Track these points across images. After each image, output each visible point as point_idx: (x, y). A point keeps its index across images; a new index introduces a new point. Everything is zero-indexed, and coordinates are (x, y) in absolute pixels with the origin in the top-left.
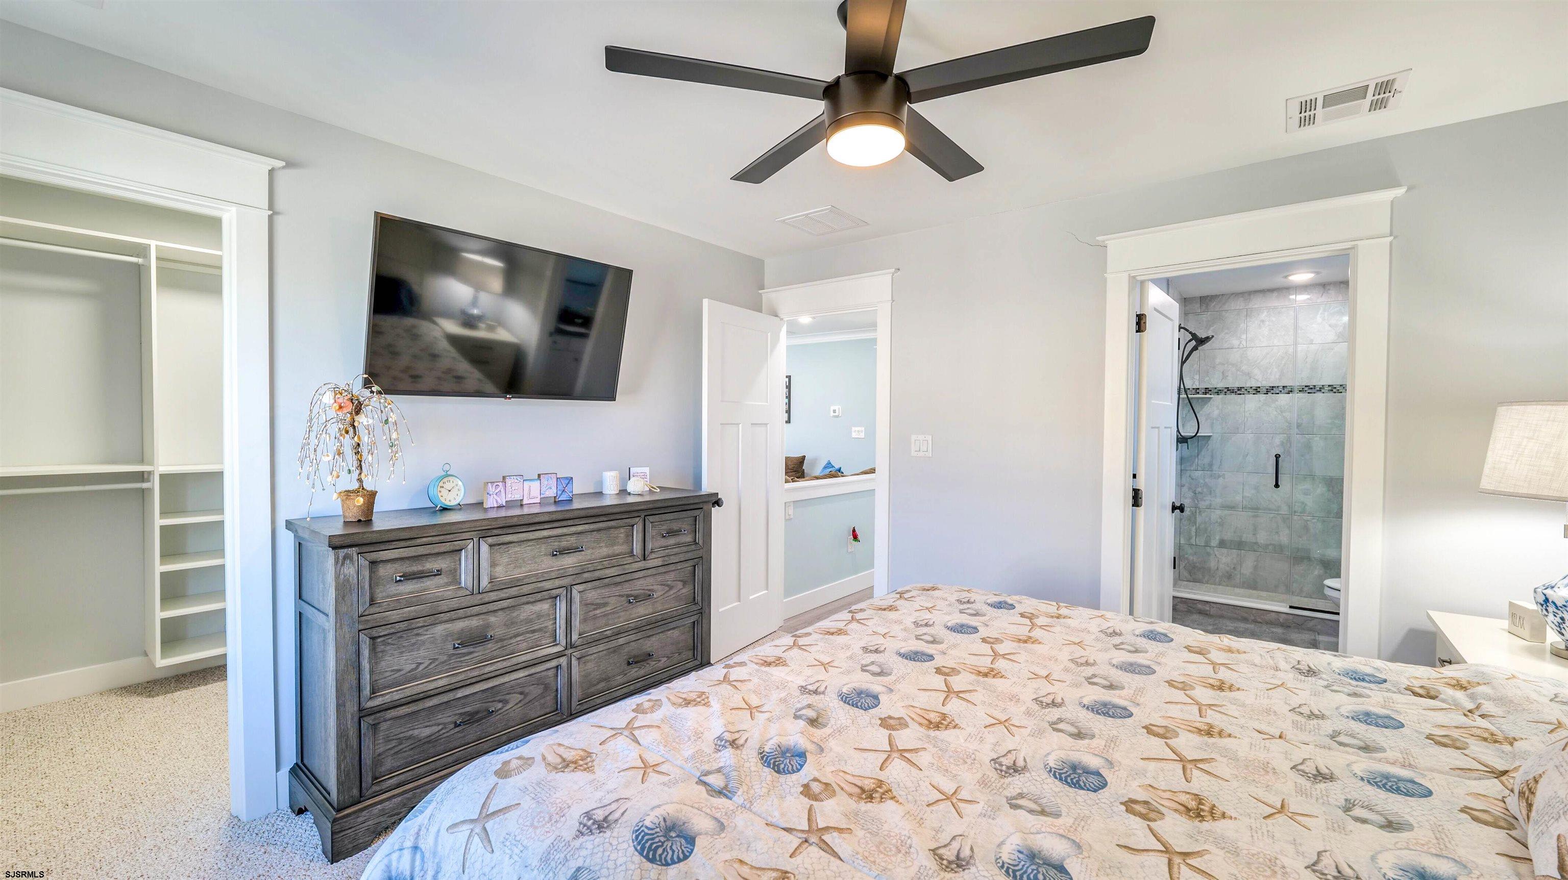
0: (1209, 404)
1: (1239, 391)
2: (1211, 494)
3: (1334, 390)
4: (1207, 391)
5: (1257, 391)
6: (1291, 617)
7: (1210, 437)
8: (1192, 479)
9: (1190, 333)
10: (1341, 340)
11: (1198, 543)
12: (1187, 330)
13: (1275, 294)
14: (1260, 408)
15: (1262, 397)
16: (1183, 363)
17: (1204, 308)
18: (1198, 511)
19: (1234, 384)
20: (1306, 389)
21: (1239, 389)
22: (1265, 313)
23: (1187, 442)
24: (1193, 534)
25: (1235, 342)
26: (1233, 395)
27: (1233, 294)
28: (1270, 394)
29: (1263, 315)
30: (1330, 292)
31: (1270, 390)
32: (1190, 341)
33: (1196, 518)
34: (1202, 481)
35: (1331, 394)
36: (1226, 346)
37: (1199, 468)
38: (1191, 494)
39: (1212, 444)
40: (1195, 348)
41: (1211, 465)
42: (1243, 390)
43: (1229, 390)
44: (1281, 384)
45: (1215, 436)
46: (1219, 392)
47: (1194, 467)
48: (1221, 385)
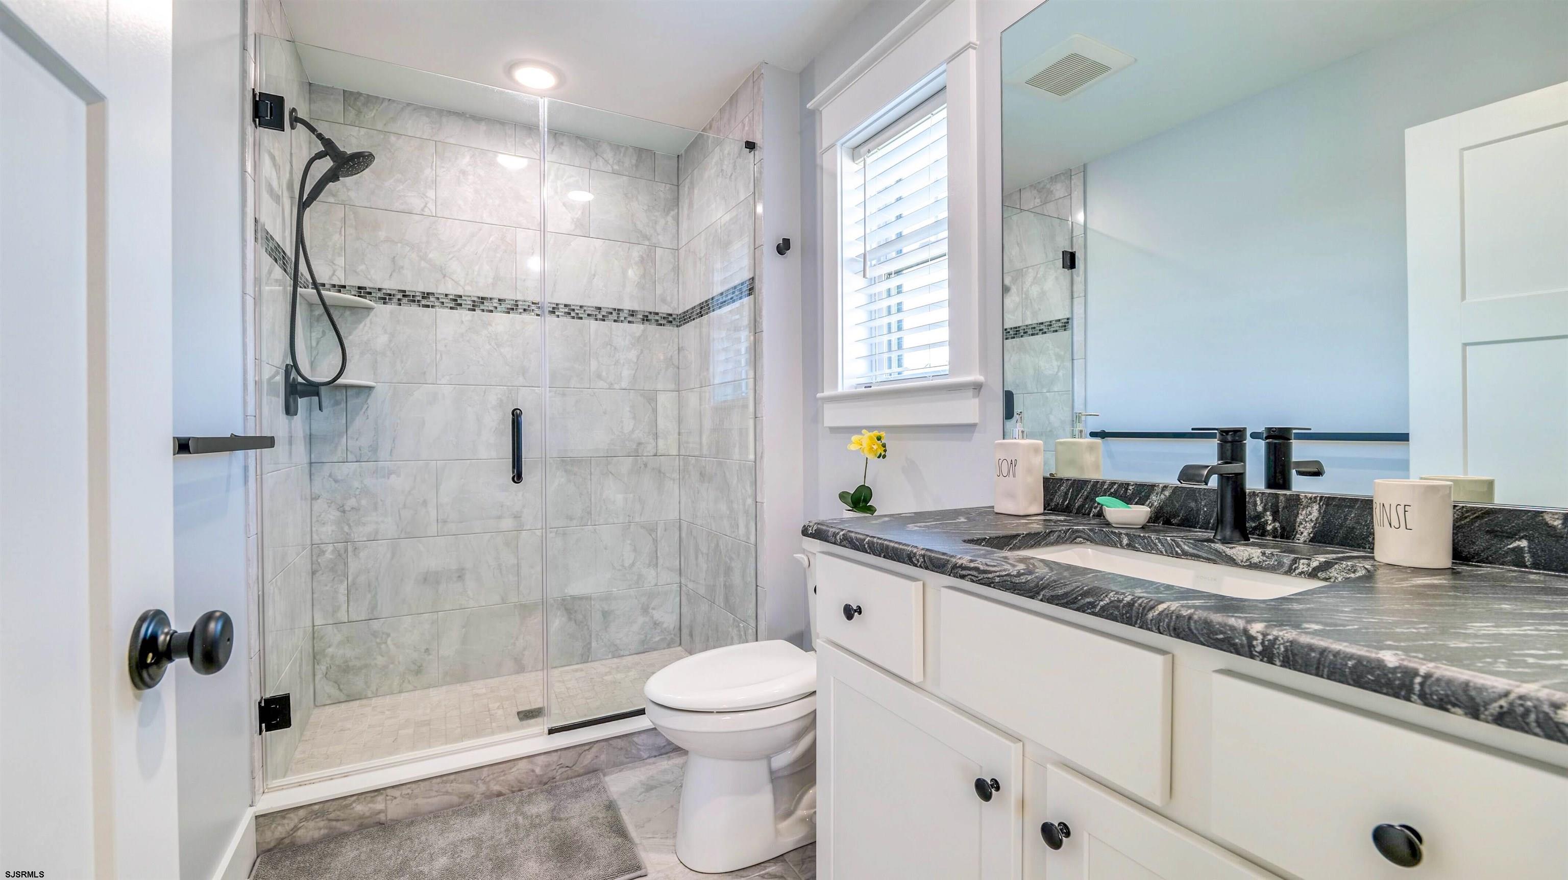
0: (368, 320)
1: (424, 299)
2: (376, 509)
3: (573, 314)
4: (362, 291)
5: (456, 302)
6: (555, 757)
7: (370, 388)
8: (336, 481)
9: (320, 137)
10: (578, 232)
11: (354, 617)
12: (312, 130)
13: (483, 127)
14: (462, 335)
15: (463, 315)
16: (303, 205)
17: (352, 114)
18: (350, 549)
19: (418, 286)
20: (533, 307)
21: (426, 295)
22: (467, 159)
23: (317, 394)
24: (342, 598)
25: (416, 202)
26: (414, 309)
27: (409, 105)
28: (478, 312)
29: (465, 161)
30: (563, 148)
31: (479, 303)
32: (319, 156)
33: (346, 564)
34: (356, 484)
35: (567, 320)
36: (397, 205)
37: (351, 457)
38: (334, 514)
39: (374, 400)
40: (332, 176)
41: (374, 449)
42: (432, 299)
43: (407, 297)
44: (496, 295)
45: (381, 390)
46: (386, 298)
47: (339, 455)
48: (390, 285)
